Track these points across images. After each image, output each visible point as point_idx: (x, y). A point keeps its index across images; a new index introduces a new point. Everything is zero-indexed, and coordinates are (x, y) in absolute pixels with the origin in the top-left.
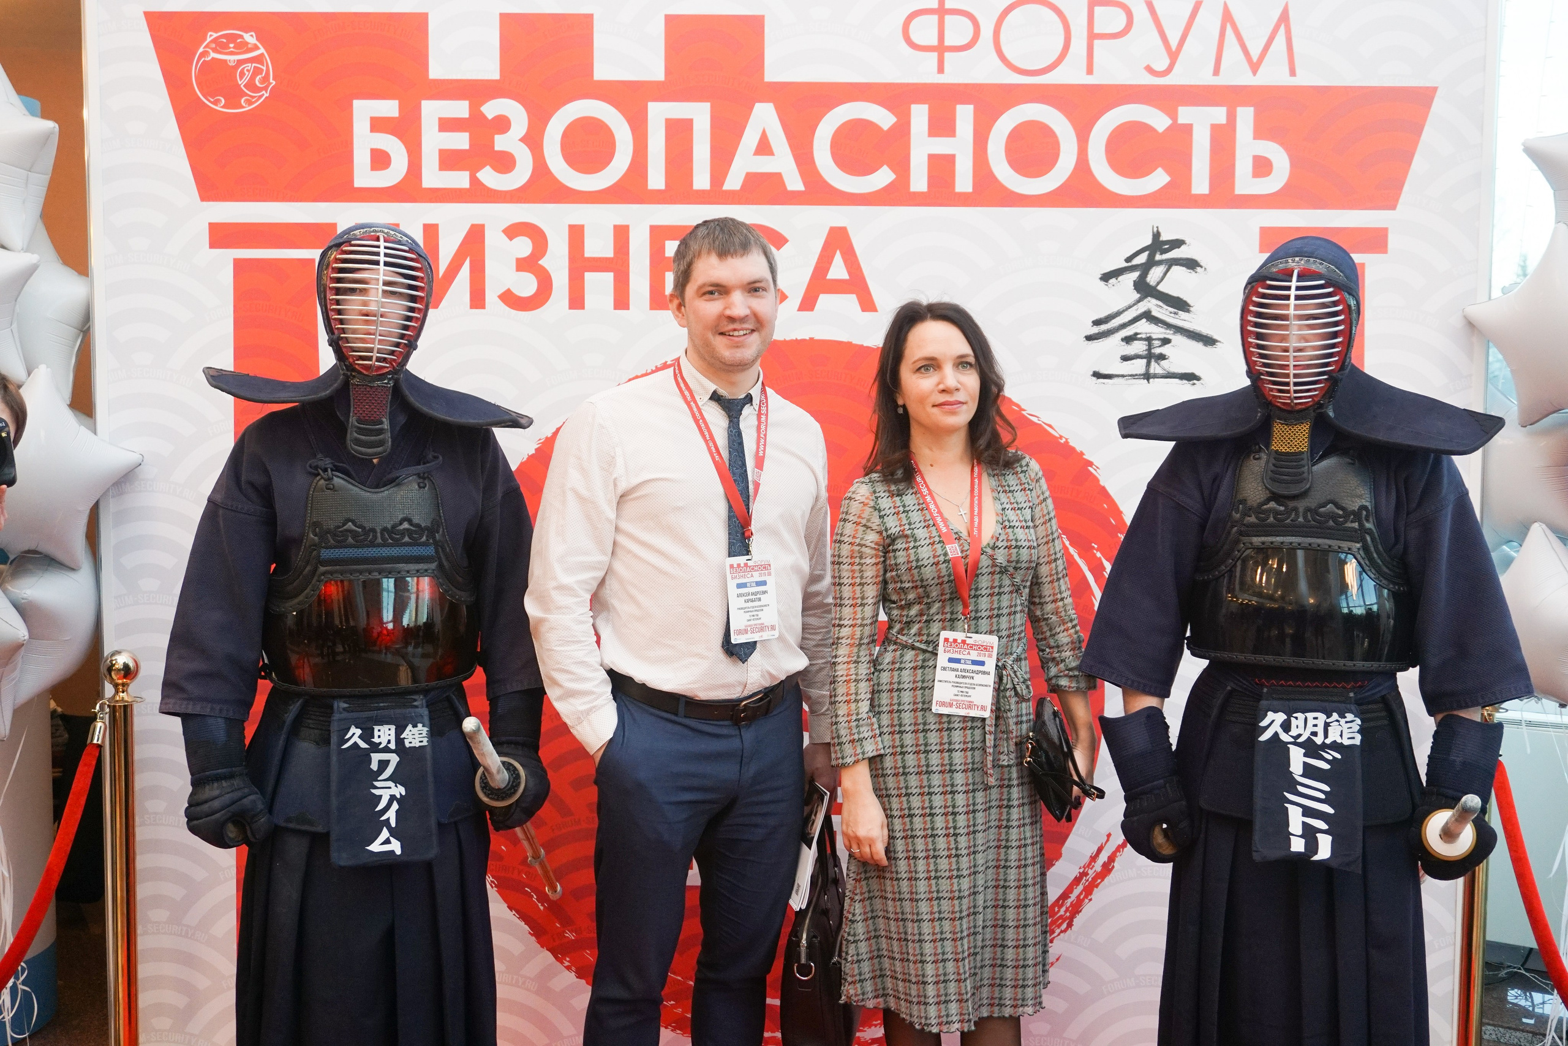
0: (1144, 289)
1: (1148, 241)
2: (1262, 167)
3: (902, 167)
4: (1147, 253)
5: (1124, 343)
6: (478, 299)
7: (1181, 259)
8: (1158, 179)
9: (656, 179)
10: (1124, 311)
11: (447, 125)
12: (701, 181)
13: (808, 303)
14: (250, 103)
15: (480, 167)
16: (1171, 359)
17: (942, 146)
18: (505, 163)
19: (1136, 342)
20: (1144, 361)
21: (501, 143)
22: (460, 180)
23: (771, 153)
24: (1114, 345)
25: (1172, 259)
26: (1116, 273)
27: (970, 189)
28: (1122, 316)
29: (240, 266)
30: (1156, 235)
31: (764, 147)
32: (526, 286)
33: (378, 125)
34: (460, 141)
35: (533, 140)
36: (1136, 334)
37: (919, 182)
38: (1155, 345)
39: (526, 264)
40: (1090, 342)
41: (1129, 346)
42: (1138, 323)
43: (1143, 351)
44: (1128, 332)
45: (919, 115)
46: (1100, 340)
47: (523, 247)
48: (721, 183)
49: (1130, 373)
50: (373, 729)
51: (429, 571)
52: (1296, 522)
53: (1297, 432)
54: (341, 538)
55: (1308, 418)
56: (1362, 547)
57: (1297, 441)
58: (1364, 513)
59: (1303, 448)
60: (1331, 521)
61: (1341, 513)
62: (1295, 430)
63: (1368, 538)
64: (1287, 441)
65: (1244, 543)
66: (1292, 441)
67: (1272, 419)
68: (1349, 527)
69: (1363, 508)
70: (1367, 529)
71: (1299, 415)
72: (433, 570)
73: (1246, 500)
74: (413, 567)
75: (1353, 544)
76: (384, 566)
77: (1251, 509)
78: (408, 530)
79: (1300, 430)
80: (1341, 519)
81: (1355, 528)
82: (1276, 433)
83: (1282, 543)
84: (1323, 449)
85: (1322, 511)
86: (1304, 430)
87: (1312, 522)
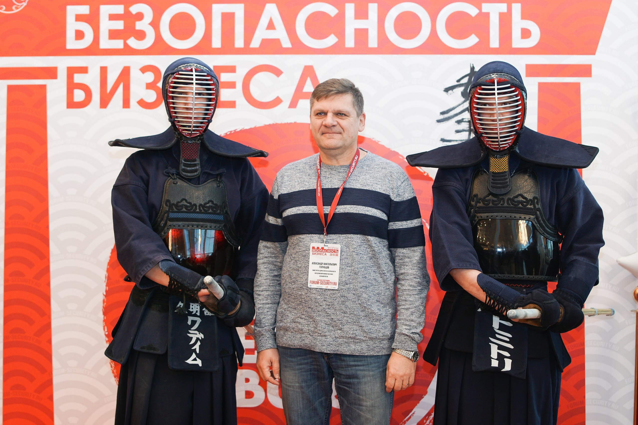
1: (468, 71)
2: (526, 33)
3: (341, 35)
4: (467, 78)
5: (456, 124)
6: (126, 104)
8: (473, 40)
9: (216, 43)
10: (456, 107)
11: (113, 17)
12: (239, 43)
13: (293, 104)
14: (17, 8)
15: (128, 38)
17: (361, 24)
18: (141, 35)
19: (463, 123)
20: (467, 133)
21: (139, 25)
22: (119, 44)
23: (274, 29)
24: (451, 124)
26: (452, 88)
27: (376, 46)
28: (455, 110)
29: (10, 89)
30: (473, 69)
31: (271, 26)
32: (151, 97)
33: (79, 18)
34: (119, 25)
35: (155, 24)
36: (463, 119)
37: (350, 42)
39: (150, 86)
40: (439, 123)
41: (459, 125)
42: (464, 114)
43: (467, 128)
44: (459, 118)
45: (350, 9)
46: (444, 122)
47: (150, 77)
48: (249, 44)
49: (460, 139)
50: (190, 304)
51: (220, 228)
52: (504, 205)
53: (502, 162)
54: (180, 208)
55: (507, 154)
56: (536, 217)
57: (502, 166)
58: (536, 201)
59: (506, 170)
60: (520, 205)
61: (525, 200)
62: (501, 160)
63: (538, 213)
64: (498, 166)
65: (478, 217)
66: (500, 166)
67: (489, 156)
68: (529, 208)
69: (535, 198)
70: (537, 209)
71: (501, 153)
72: (222, 227)
73: (477, 195)
74: (213, 225)
75: (531, 216)
76: (200, 223)
77: (480, 199)
78: (211, 206)
79: (503, 160)
80: (525, 204)
81: (532, 208)
82: (492, 163)
83: (497, 216)
84: (515, 169)
85: (516, 199)
86: (506, 161)
87: (511, 205)
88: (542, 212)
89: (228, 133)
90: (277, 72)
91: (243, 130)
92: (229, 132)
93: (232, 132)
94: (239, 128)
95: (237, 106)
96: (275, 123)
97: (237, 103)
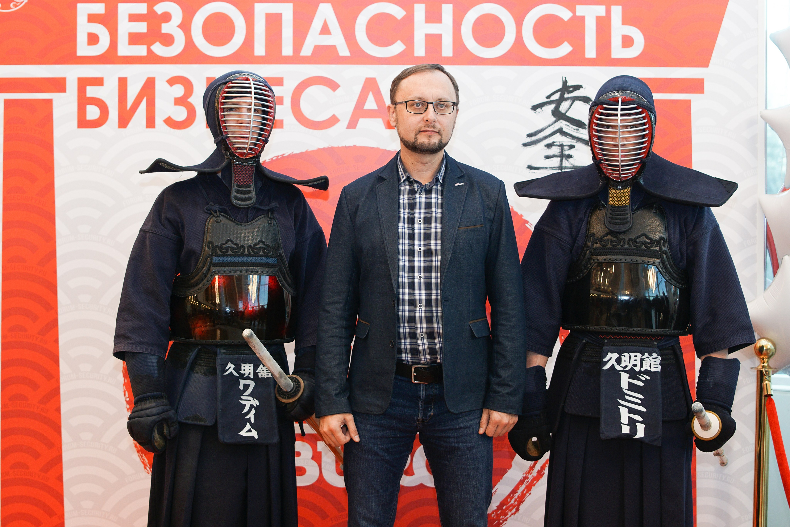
0: (558, 115)
1: (560, 86)
2: (627, 42)
3: (409, 41)
4: (559, 94)
5: (546, 148)
6: (151, 123)
7: (580, 97)
8: (565, 49)
9: (260, 50)
10: (546, 128)
11: (134, 18)
12: (287, 50)
13: (352, 124)
15: (153, 43)
16: (575, 158)
17: (433, 29)
18: (168, 40)
19: (553, 147)
20: (559, 159)
21: (166, 28)
22: (141, 50)
23: (329, 33)
24: (540, 149)
25: (574, 97)
26: (541, 105)
27: (451, 55)
28: (545, 131)
30: (565, 83)
31: (325, 30)
32: (181, 114)
33: (92, 18)
34: (141, 27)
35: (185, 26)
36: (554, 142)
37: (420, 50)
38: (565, 149)
39: (180, 101)
40: (526, 147)
41: (549, 150)
42: (555, 136)
43: (558, 153)
44: (549, 141)
45: (420, 10)
46: (532, 146)
47: (179, 90)
48: (300, 52)
49: (550, 166)
50: (241, 365)
51: (274, 273)
52: (624, 247)
53: (623, 194)
54: (225, 251)
55: (629, 185)
56: (661, 261)
57: (623, 199)
58: (662, 241)
59: (627, 203)
60: (643, 246)
61: (649, 241)
62: (622, 192)
63: (665, 256)
64: (617, 199)
65: (594, 260)
66: (620, 199)
67: (608, 186)
68: (654, 250)
69: (661, 238)
70: (664, 251)
71: (624, 183)
72: (276, 272)
73: (594, 234)
74: (265, 270)
75: (656, 260)
76: (249, 268)
77: (597, 239)
78: (262, 247)
79: (625, 192)
80: (649, 245)
81: (657, 250)
82: (611, 195)
83: (616, 259)
84: (638, 203)
85: (638, 240)
86: (627, 193)
87: (633, 247)
88: (669, 254)
89: (274, 159)
90: (333, 85)
91: (292, 154)
92: (275, 157)
93: (279, 157)
94: (287, 153)
95: (284, 126)
96: (330, 146)
97: (285, 123)
